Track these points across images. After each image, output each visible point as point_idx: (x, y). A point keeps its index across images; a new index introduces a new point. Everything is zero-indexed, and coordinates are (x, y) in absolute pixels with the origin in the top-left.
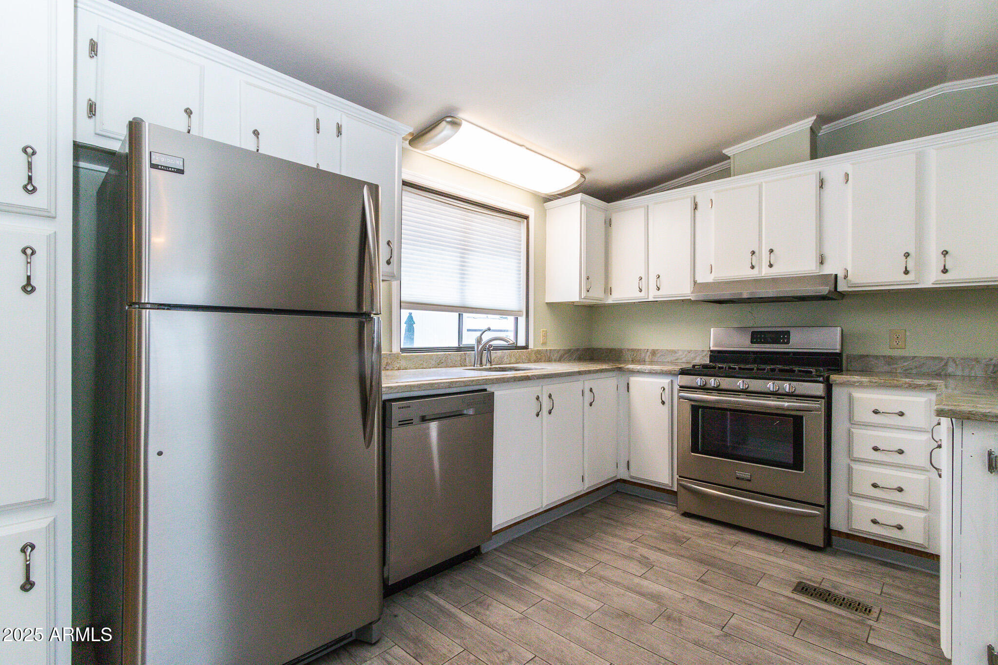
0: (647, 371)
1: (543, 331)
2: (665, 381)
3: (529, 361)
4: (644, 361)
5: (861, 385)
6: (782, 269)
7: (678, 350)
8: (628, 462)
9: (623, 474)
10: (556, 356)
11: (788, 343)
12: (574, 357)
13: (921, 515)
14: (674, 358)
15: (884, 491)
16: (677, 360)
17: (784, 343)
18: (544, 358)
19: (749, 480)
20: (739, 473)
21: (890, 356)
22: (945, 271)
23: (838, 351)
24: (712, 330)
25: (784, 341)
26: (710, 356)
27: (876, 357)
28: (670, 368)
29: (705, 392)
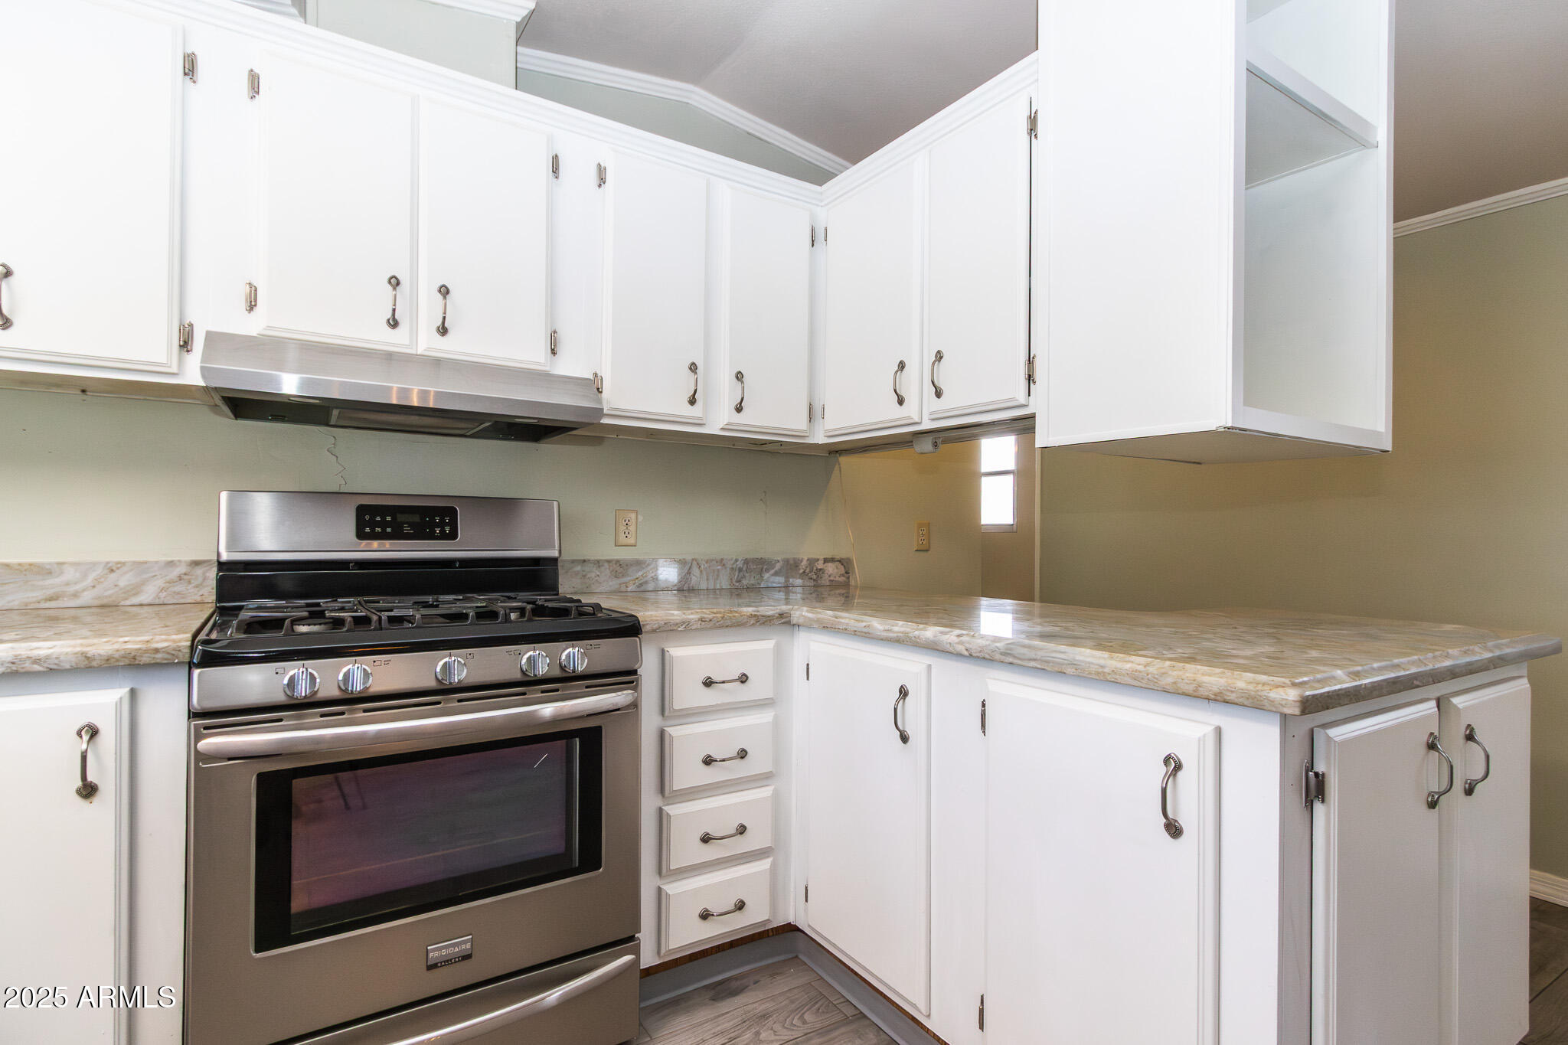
5: (686, 629)
11: (453, 536)
13: (765, 865)
15: (720, 844)
17: (444, 536)
21: (618, 561)
22: (739, 409)
23: (556, 554)
24: (224, 495)
25: (443, 531)
26: (221, 582)
27: (598, 563)
28: (129, 646)
29: (313, 715)
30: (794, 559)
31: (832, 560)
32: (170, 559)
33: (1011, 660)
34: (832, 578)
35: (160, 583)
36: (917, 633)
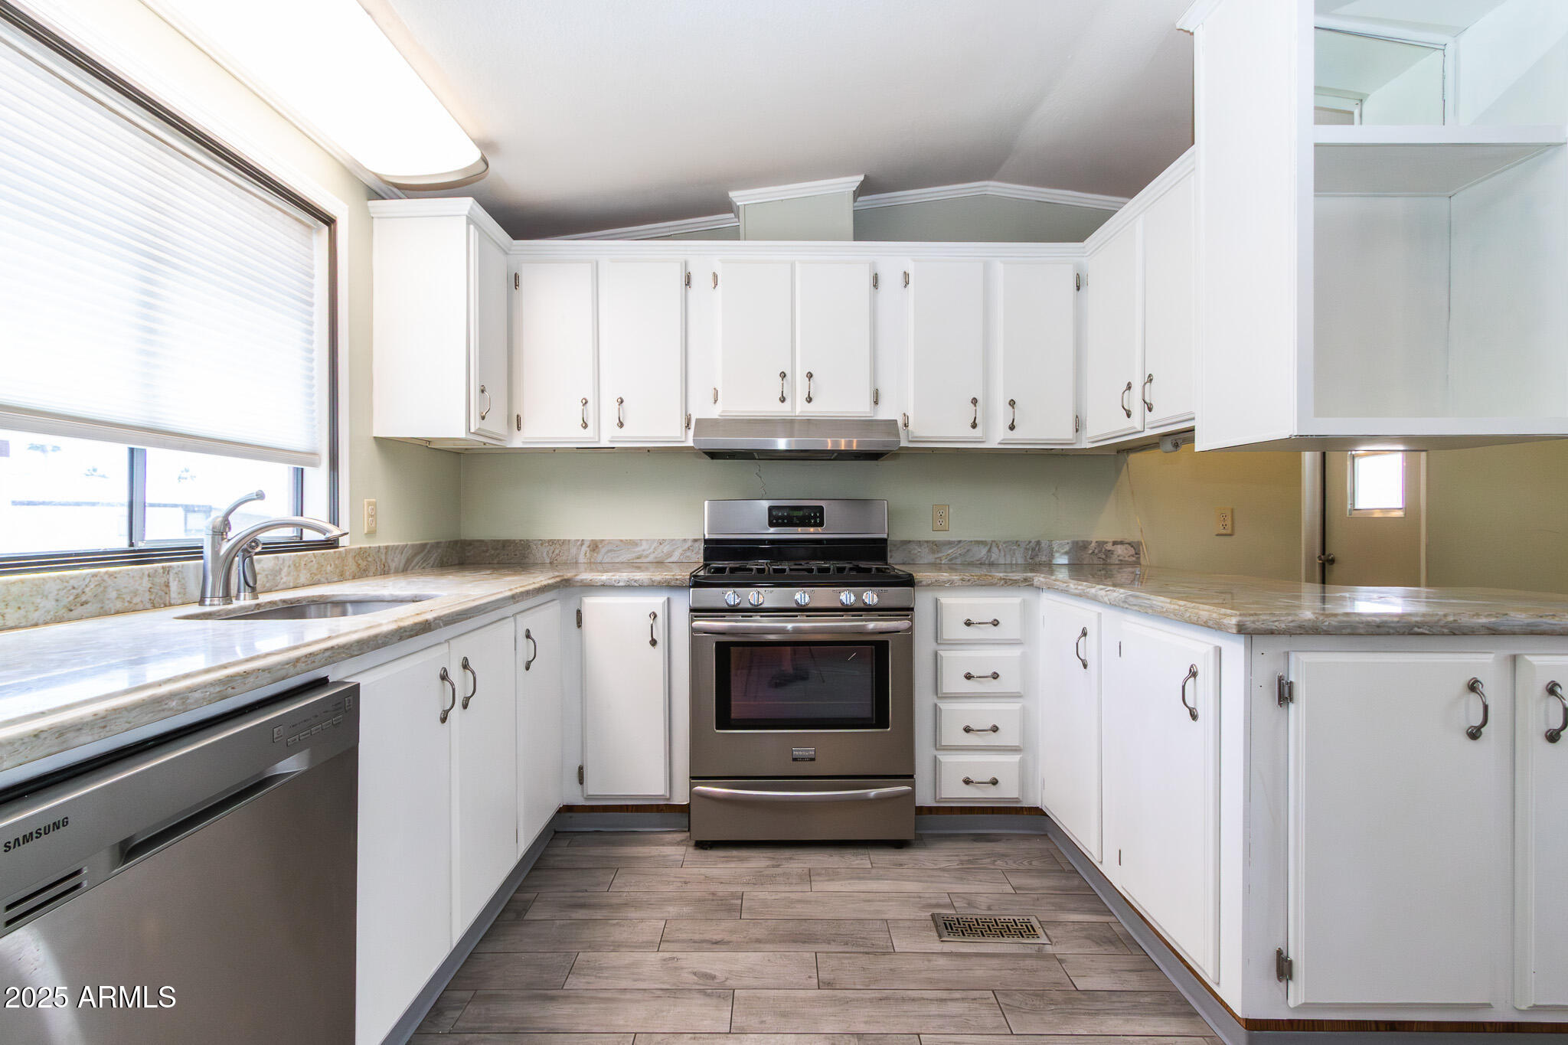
0: (621, 584)
1: (369, 504)
2: (656, 601)
3: (342, 578)
4: (577, 563)
5: (951, 586)
6: (826, 407)
7: (641, 540)
8: (581, 769)
9: (575, 796)
10: (397, 561)
11: (821, 524)
12: (431, 561)
13: (1015, 758)
14: (634, 555)
15: (978, 735)
16: (638, 558)
17: (815, 525)
18: (373, 569)
19: (813, 760)
20: (798, 752)
21: (933, 542)
22: (1012, 427)
23: (885, 536)
24: (706, 503)
25: (816, 521)
26: (706, 550)
27: (919, 543)
28: (667, 577)
29: (739, 616)
30: (1083, 541)
31: (1122, 543)
32: (684, 538)
33: (1127, 606)
34: (1121, 558)
35: (680, 551)
36: (1088, 590)
